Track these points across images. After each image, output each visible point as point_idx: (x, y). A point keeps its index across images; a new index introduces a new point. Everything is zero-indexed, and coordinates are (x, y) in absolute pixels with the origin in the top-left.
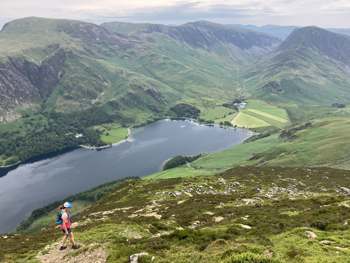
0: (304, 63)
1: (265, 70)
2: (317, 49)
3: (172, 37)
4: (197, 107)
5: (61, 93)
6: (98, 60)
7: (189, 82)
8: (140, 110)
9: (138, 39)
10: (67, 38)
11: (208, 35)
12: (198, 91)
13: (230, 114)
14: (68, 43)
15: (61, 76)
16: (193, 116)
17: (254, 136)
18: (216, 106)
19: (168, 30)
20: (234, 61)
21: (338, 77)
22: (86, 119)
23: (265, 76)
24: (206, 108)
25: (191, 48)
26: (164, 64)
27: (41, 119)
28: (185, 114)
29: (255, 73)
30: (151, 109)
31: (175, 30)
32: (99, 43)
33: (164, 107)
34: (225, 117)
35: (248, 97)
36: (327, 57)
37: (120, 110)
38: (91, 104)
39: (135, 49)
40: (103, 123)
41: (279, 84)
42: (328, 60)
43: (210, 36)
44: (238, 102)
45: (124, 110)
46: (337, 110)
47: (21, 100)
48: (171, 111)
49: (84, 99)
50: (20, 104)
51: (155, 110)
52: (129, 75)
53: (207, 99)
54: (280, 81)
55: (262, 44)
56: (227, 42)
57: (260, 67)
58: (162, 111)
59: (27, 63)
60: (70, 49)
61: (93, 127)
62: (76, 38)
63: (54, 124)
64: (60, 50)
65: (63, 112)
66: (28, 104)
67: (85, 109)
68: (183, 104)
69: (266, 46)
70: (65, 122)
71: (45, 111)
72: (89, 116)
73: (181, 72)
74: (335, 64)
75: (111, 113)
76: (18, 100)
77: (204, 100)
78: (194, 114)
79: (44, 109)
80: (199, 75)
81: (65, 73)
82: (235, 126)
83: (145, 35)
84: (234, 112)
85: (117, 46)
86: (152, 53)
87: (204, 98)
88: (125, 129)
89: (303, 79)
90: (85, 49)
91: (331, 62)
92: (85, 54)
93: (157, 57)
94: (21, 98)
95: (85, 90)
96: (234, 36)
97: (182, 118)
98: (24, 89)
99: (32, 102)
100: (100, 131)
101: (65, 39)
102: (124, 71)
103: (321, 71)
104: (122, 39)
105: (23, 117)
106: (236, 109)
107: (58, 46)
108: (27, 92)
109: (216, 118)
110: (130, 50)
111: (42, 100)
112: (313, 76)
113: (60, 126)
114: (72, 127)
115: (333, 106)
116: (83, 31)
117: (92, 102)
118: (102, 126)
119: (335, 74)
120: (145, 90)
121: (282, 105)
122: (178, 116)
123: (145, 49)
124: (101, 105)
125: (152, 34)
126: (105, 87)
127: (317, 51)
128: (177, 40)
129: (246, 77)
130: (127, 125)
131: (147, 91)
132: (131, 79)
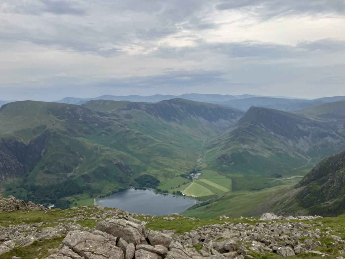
0: (252, 138)
1: (223, 143)
2: (264, 127)
3: (148, 113)
4: (158, 178)
5: (42, 168)
6: (77, 139)
7: (155, 154)
8: (108, 182)
9: (117, 116)
10: (54, 120)
11: (180, 110)
12: (162, 162)
13: (184, 184)
14: (53, 125)
15: (44, 154)
16: (153, 186)
17: (197, 204)
18: (175, 176)
19: (145, 107)
20: (202, 133)
21: (281, 150)
22: (60, 191)
23: (221, 149)
24: (165, 178)
25: (165, 122)
26: (136, 139)
27: (21, 191)
28: (146, 185)
29: (215, 145)
30: (117, 180)
31: (152, 107)
32: (81, 123)
33: (129, 178)
34: (179, 186)
35: (204, 167)
36: (272, 133)
37: (90, 182)
38: (66, 177)
39: (113, 126)
40: (74, 194)
41: (230, 156)
42: (273, 136)
43: (182, 111)
44: (195, 172)
45: (94, 182)
46: (274, 180)
47: (7, 175)
48: (135, 182)
49: (61, 173)
50: (6, 179)
51: (121, 181)
52: (102, 151)
53: (168, 170)
54: (230, 154)
55: (228, 117)
56: (197, 116)
57: (220, 139)
58: (127, 182)
59: (16, 143)
60: (55, 130)
61: (65, 197)
62: (61, 119)
63: (32, 196)
64: (46, 131)
65: (41, 185)
66: (13, 179)
67: (61, 181)
68: (146, 175)
69: (231, 119)
70: (42, 194)
71: (25, 185)
72: (63, 188)
73: (150, 146)
74: (279, 139)
75: (82, 184)
76: (4, 175)
77: (166, 171)
78: (154, 184)
79: (26, 183)
80: (166, 148)
81: (47, 151)
82: (185, 195)
83: (125, 112)
84: (188, 182)
85: (96, 124)
86: (127, 130)
87: (167, 169)
88: (91, 200)
89: (250, 152)
90: (68, 129)
91: (276, 137)
92: (67, 134)
93: (131, 133)
94: (7, 174)
95: (63, 165)
96: (203, 111)
97: (143, 188)
98: (11, 166)
99: (16, 176)
100: (70, 202)
101: (52, 121)
102: (99, 148)
103: (266, 145)
104: (102, 117)
105: (7, 190)
106: (191, 179)
107: (45, 127)
108: (13, 169)
109: (171, 188)
110: (107, 128)
111: (26, 174)
112: (259, 149)
113: (36, 198)
114: (47, 199)
115: (273, 176)
116: (69, 113)
117: (68, 175)
118: (73, 197)
119: (278, 147)
120: (115, 163)
121: (230, 175)
122: (140, 186)
123: (121, 126)
124: (75, 178)
125: (131, 110)
126: (81, 162)
127: (264, 128)
128: (152, 115)
129: (208, 148)
130: (94, 196)
131: (116, 164)
132: (104, 154)
